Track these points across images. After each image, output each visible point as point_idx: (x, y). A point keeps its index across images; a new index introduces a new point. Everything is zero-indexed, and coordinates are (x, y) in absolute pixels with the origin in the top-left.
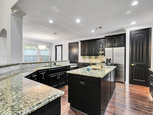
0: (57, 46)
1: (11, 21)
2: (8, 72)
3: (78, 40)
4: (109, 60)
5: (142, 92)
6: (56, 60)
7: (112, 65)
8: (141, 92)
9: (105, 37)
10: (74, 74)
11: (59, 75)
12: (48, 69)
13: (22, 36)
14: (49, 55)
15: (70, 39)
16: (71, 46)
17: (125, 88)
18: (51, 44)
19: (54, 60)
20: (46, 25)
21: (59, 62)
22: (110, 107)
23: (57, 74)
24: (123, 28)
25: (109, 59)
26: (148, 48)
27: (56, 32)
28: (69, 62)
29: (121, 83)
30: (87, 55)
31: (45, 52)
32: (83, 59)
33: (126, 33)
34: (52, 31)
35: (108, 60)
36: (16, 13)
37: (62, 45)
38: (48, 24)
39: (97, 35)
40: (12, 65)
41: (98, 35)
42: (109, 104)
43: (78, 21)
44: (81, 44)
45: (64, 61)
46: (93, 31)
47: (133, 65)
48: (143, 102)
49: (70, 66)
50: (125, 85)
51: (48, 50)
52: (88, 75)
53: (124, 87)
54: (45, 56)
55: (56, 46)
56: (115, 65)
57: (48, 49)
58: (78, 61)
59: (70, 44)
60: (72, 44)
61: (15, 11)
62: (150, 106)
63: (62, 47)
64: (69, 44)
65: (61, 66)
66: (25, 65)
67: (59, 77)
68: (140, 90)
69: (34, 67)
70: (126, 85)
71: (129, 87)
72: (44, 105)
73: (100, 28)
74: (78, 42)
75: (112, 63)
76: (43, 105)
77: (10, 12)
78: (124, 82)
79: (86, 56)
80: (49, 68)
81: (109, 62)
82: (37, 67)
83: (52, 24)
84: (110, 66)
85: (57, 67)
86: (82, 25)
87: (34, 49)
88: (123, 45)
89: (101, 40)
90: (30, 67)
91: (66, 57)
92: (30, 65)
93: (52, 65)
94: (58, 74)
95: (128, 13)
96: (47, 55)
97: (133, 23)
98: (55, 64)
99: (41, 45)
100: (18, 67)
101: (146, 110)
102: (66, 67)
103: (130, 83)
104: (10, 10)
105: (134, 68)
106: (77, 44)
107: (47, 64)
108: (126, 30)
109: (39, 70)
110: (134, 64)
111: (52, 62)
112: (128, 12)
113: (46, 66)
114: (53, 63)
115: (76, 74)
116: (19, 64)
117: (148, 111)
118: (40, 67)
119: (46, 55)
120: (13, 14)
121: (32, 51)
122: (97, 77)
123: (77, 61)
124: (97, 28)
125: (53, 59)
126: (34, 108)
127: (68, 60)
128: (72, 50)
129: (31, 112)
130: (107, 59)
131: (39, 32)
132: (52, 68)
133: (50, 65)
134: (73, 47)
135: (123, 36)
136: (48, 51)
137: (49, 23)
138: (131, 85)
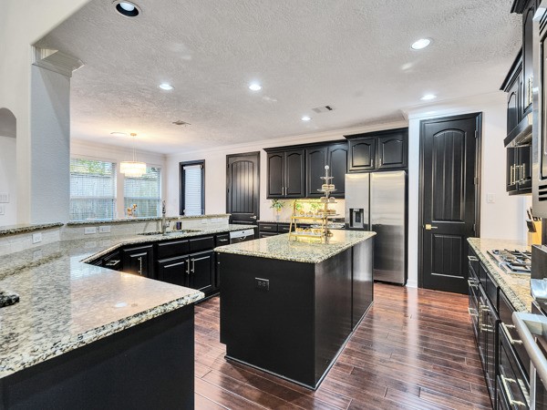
0: (184, 165)
1: (32, 86)
2: (26, 251)
3: (259, 146)
4: (357, 213)
5: (452, 310)
6: (182, 213)
7: (366, 228)
8: (449, 309)
9: (344, 138)
10: (237, 255)
11: (191, 262)
12: (156, 243)
13: (69, 133)
14: (157, 196)
15: (231, 142)
16: (234, 165)
17: (406, 302)
18: (165, 157)
19: (176, 213)
20: (149, 96)
21: (192, 218)
22: (348, 352)
23: (187, 258)
24: (399, 110)
25: (356, 208)
26: (474, 176)
27: (183, 120)
28: (227, 219)
29: (393, 287)
30: (288, 198)
31: (144, 184)
32: (275, 209)
33: (407, 128)
34: (168, 116)
35: (354, 214)
36: (47, 59)
37: (202, 163)
38: (157, 93)
39: (319, 131)
40: (38, 229)
41: (325, 131)
42: (346, 345)
43: (255, 87)
44: (269, 159)
45: (209, 217)
46: (306, 118)
47: (428, 227)
48: (446, 338)
49: (228, 233)
50: (406, 293)
51: (154, 180)
52: (278, 257)
53: (401, 298)
54: (141, 200)
55: (182, 165)
56: (376, 228)
57: (154, 175)
58: (258, 218)
59: (231, 160)
60: (238, 159)
61: (46, 53)
62: (463, 347)
63: (203, 168)
64: (229, 157)
65: (199, 234)
66: (79, 230)
67: (191, 268)
68: (446, 305)
69: (109, 235)
70: (409, 290)
71: (419, 298)
72: (153, 318)
73: (328, 107)
74: (259, 153)
75: (366, 222)
76: (150, 318)
77: (30, 55)
78: (403, 282)
79: (283, 201)
80: (160, 238)
81: (358, 221)
82: (119, 237)
83: (167, 94)
84: (362, 232)
85: (187, 234)
86: (268, 99)
87: (102, 176)
88: (399, 165)
89: (333, 148)
90: (95, 236)
91: (217, 204)
92: (94, 228)
93: (168, 229)
94: (190, 258)
95: (407, 70)
96: (150, 195)
97: (429, 97)
98: (179, 226)
99: (130, 160)
100: (55, 236)
101: (449, 356)
102: (215, 235)
103: (420, 286)
104: (31, 50)
105: (434, 237)
106: (254, 160)
107: (152, 227)
108: (410, 117)
109: (125, 244)
110: (433, 225)
111: (170, 220)
112: (406, 66)
113: (149, 234)
114: (173, 223)
115: (245, 253)
116: (58, 226)
117: (455, 359)
118: (130, 236)
119: (145, 196)
120: (39, 64)
121: (95, 181)
122: (303, 260)
123: (255, 217)
124: (317, 110)
125: (173, 211)
126: (130, 322)
127: (225, 213)
128: (238, 180)
129: (124, 330)
130: (351, 210)
131: (122, 117)
132: (169, 238)
133: (161, 231)
134: (243, 167)
135: (400, 137)
136: (155, 183)
137: (159, 90)
138: (423, 291)
